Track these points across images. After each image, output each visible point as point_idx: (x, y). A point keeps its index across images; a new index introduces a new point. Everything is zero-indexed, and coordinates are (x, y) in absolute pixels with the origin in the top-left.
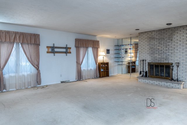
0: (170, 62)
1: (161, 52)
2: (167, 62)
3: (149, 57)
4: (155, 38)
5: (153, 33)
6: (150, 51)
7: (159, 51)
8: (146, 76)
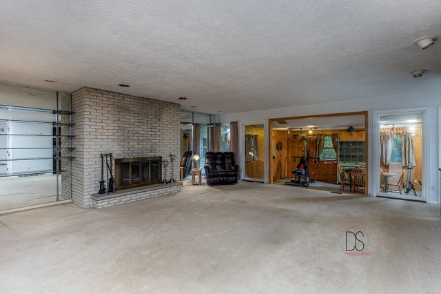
0: (158, 154)
1: (142, 138)
2: (152, 154)
3: (116, 146)
4: (132, 110)
5: (126, 99)
6: (119, 134)
7: (138, 135)
8: (111, 190)
